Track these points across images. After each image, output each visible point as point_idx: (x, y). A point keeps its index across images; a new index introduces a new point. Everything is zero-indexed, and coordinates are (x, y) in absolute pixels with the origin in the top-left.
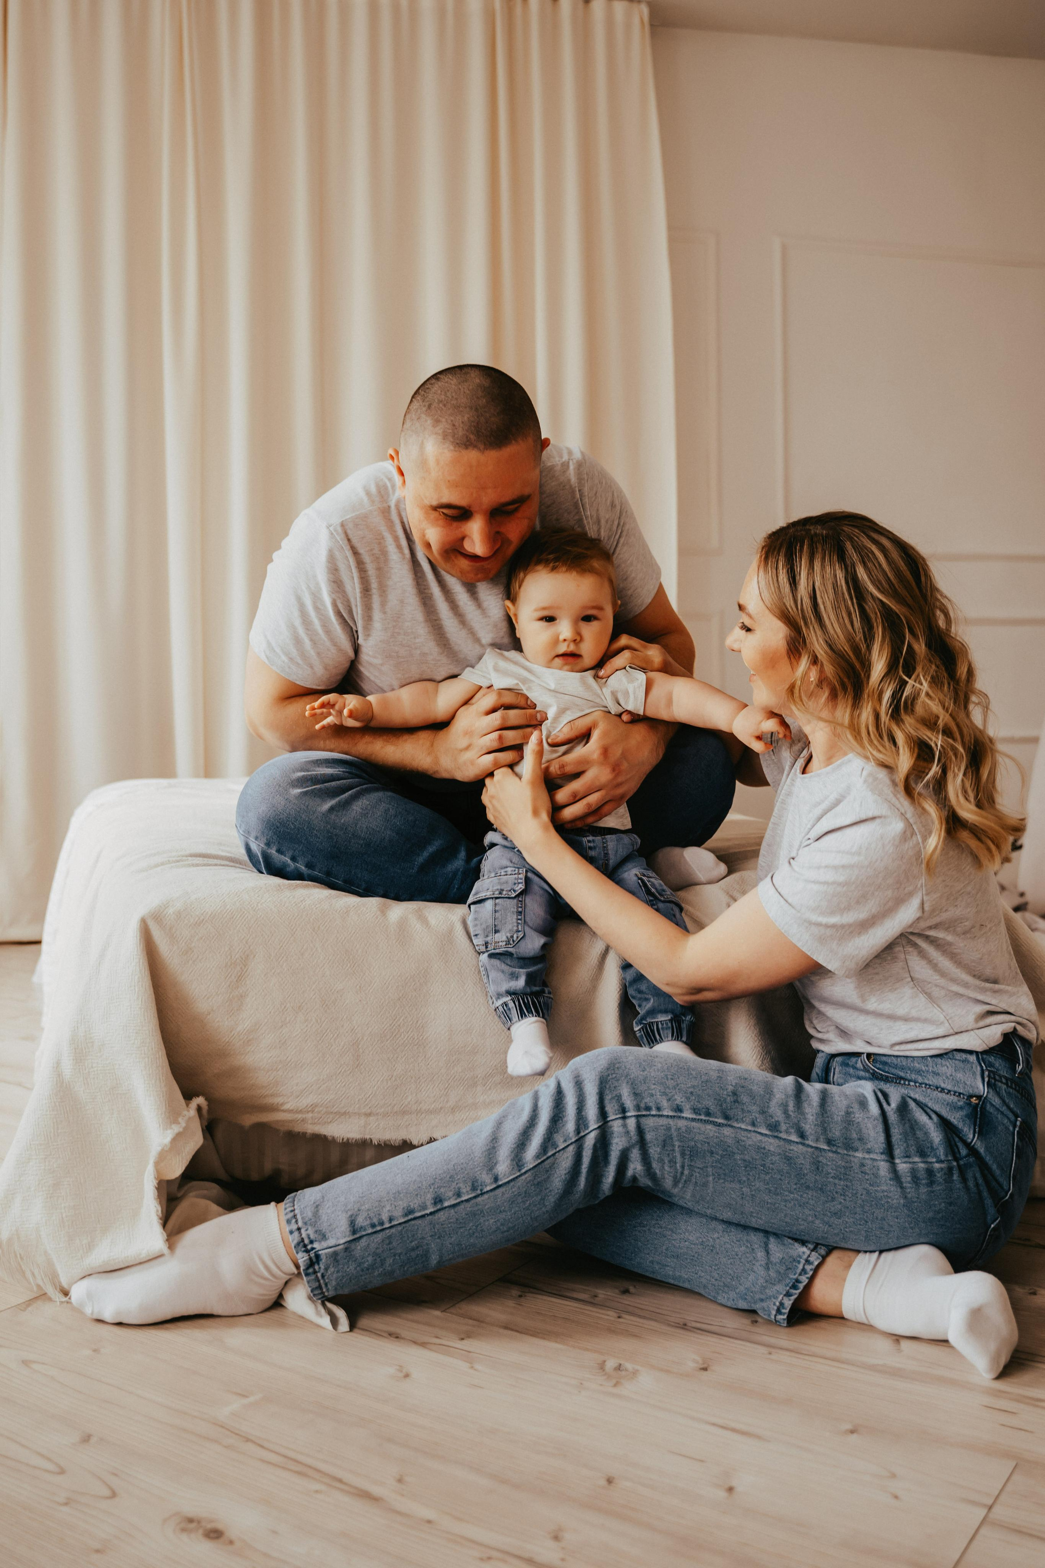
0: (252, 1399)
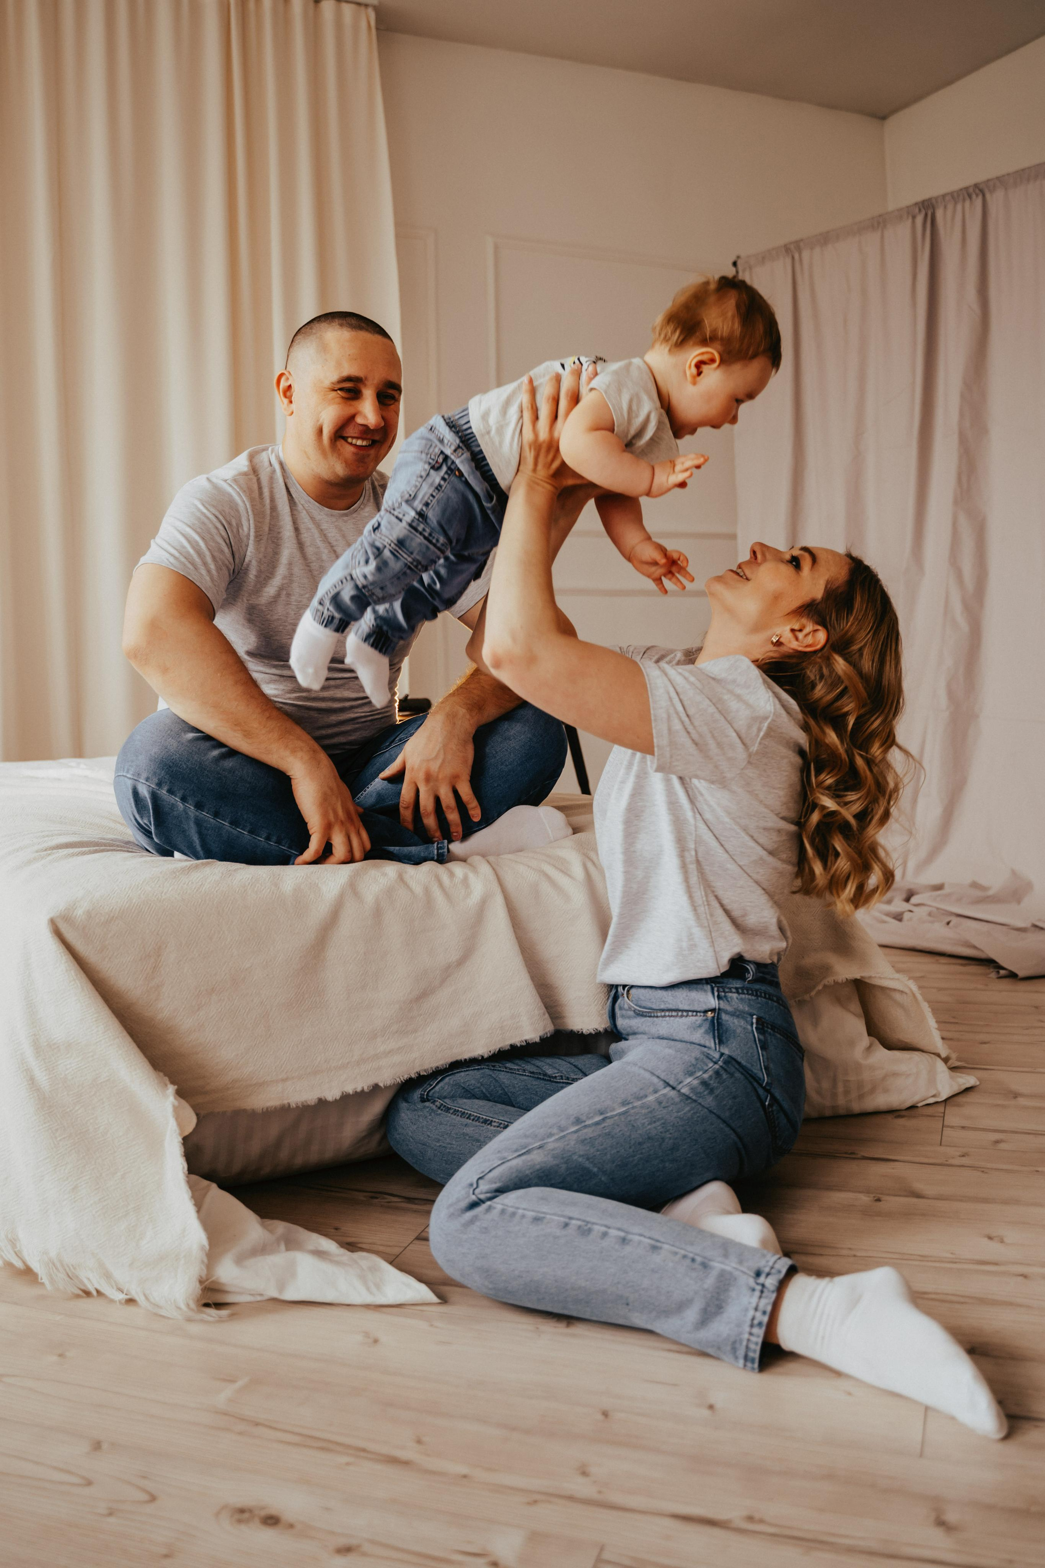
0: (239, 1384)
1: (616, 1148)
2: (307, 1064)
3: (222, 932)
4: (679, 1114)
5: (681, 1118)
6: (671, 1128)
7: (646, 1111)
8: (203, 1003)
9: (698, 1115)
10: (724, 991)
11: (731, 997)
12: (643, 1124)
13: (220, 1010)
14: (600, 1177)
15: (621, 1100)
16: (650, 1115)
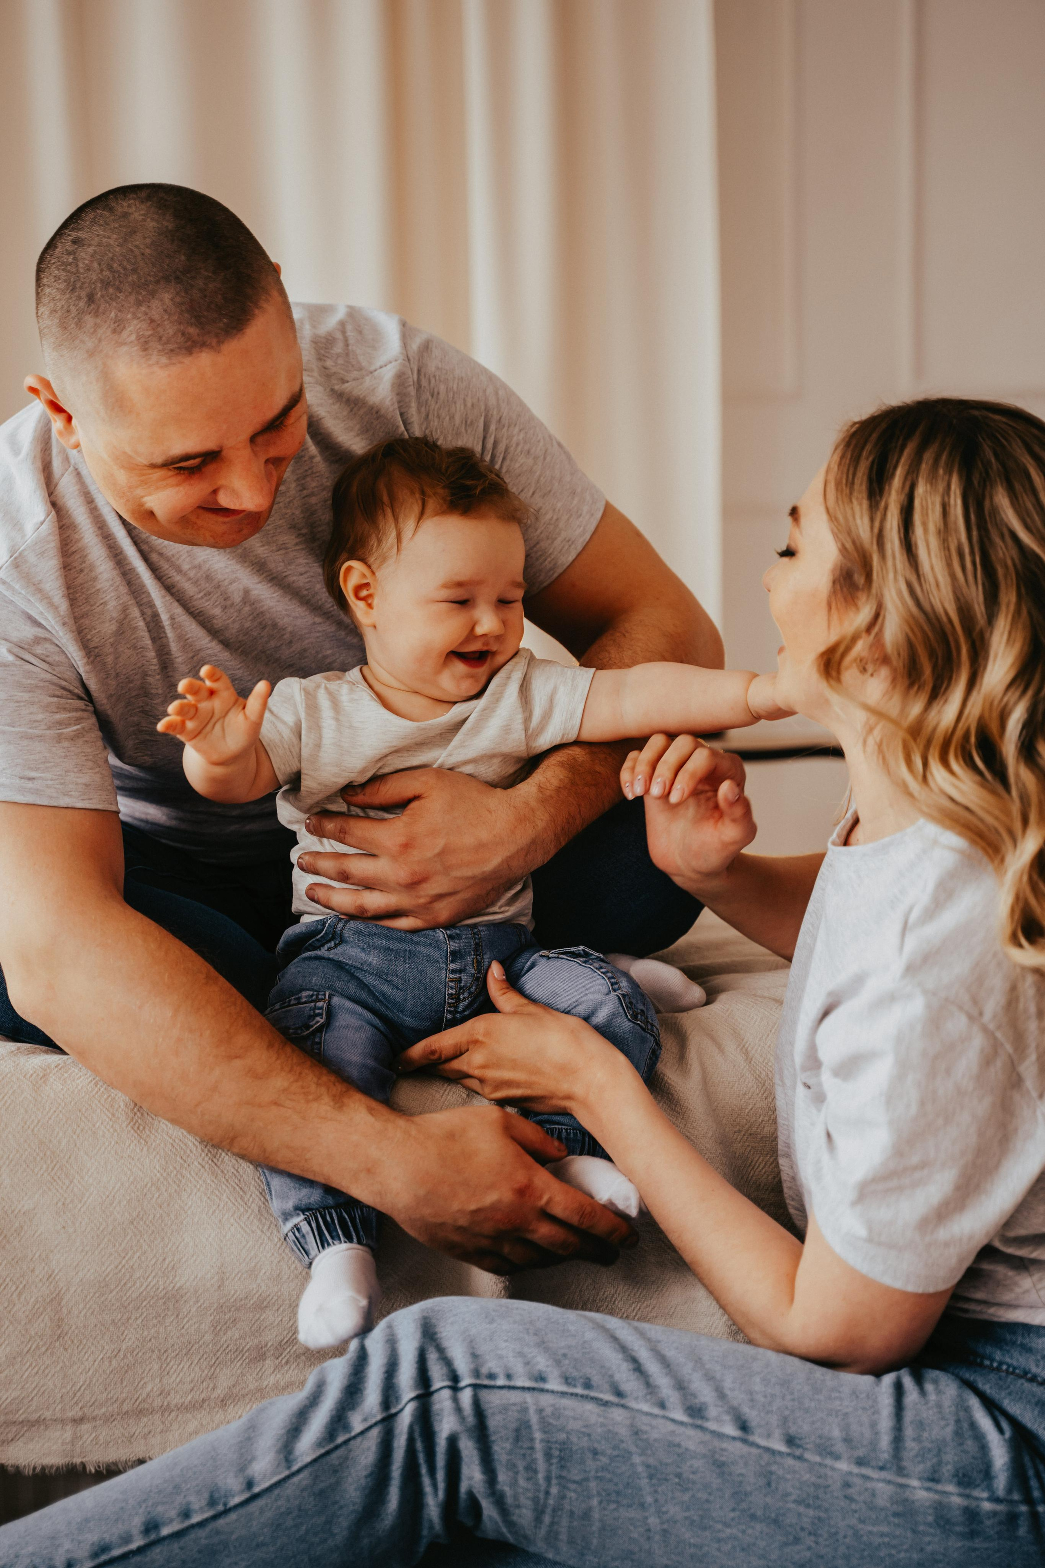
1: (710, 1494)
2: (124, 1395)
4: (860, 1526)
5: (856, 1535)
6: (826, 1536)
7: (813, 1479)
9: (893, 1552)
12: (787, 1495)
14: (647, 1514)
15: (793, 1430)
16: (812, 1489)
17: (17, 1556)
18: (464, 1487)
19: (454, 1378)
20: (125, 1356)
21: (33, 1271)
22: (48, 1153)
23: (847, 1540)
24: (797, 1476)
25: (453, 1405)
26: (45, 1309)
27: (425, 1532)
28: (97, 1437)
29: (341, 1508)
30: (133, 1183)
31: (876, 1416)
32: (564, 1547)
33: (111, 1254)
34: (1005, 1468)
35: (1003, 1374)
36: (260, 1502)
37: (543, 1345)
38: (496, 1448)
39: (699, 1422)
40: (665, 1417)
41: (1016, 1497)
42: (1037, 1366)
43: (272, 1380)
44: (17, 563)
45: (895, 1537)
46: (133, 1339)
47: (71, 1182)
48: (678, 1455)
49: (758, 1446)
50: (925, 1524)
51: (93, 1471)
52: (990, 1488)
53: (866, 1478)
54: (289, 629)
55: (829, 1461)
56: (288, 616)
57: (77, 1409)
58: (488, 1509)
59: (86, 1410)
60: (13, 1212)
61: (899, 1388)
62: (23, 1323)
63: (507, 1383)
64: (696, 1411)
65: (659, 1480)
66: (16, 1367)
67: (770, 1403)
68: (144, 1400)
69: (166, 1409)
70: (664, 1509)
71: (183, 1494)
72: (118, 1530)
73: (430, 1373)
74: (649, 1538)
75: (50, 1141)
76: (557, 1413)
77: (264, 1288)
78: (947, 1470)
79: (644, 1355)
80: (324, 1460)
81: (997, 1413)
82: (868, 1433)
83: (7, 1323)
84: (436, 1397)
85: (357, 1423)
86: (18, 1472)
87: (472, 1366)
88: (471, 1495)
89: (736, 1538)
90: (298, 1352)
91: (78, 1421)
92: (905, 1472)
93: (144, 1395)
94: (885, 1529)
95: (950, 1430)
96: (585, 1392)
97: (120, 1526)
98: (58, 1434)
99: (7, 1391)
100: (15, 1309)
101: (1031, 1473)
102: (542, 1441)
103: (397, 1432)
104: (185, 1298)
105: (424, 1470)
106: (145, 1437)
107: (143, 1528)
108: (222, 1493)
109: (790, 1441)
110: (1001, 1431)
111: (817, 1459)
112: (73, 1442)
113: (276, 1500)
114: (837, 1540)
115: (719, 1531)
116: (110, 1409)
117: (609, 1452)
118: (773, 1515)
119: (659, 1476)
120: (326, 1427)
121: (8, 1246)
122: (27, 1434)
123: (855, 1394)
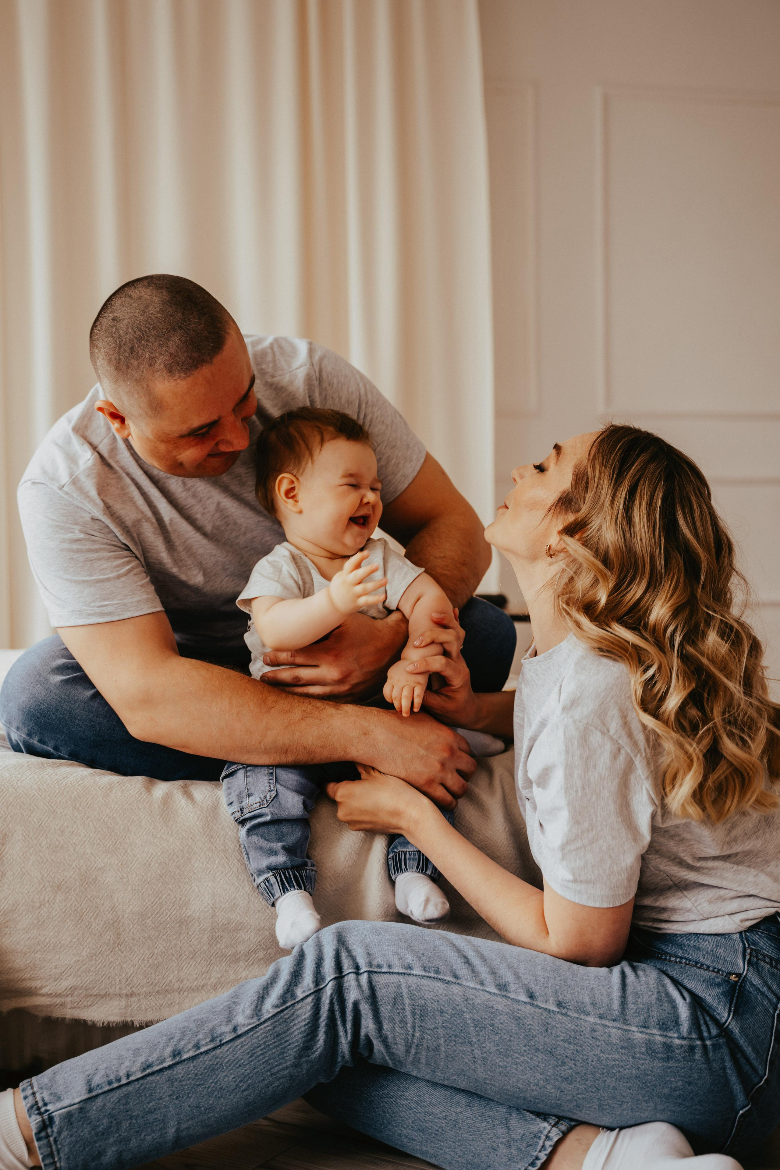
2: (156, 981)
3: (75, 826)
8: (46, 899)
10: (757, 957)
11: (762, 967)
13: (64, 910)
15: (561, 998)
16: (573, 1033)
17: (97, 1069)
18: (363, 1032)
19: (357, 967)
20: (157, 957)
21: (103, 904)
22: (113, 834)
23: (594, 1063)
24: (564, 1025)
25: (357, 983)
26: (110, 928)
27: (339, 1059)
28: (140, 1005)
29: (290, 1044)
30: (162, 853)
31: (611, 989)
32: (423, 1067)
33: (149, 895)
34: (687, 1019)
35: (683, 965)
36: (241, 1040)
37: (410, 948)
38: (382, 1009)
39: (505, 993)
40: (483, 990)
41: (694, 1036)
42: (704, 958)
43: (244, 974)
44: (75, 482)
45: (622, 1061)
46: (162, 947)
47: (126, 851)
48: (492, 1013)
49: (540, 1008)
50: (640, 1053)
51: (138, 1026)
52: (678, 1031)
53: (605, 1026)
54: (245, 525)
55: (583, 1017)
56: (243, 517)
57: (129, 988)
58: (378, 1045)
59: (134, 989)
60: (92, 868)
61: (623, 974)
62: (97, 935)
63: (389, 970)
64: (503, 987)
65: (480, 1028)
66: (93, 962)
67: (547, 982)
68: (168, 984)
69: (181, 990)
70: (484, 1045)
71: (195, 1035)
72: (157, 1055)
73: (342, 964)
74: (474, 1062)
75: (114, 827)
76: (419, 988)
77: (239, 918)
78: (653, 1021)
79: (471, 954)
80: (279, 1015)
81: (681, 988)
82: (606, 999)
83: (88, 935)
84: (346, 978)
85: (299, 993)
86: (94, 1025)
87: (368, 960)
88: (367, 1036)
89: (527, 1063)
90: (259, 958)
91: (130, 995)
92: (628, 1022)
93: (168, 981)
94: (616, 1056)
95: (654, 997)
96: (436, 976)
97: (158, 1053)
98: (117, 1003)
99: (87, 976)
100: (92, 927)
101: (702, 1022)
102: (409, 1005)
103: (323, 999)
104: (192, 923)
105: (339, 1022)
106: (169, 1006)
107: (171, 1054)
108: (219, 1034)
109: (559, 1004)
110: (684, 998)
111: (576, 1015)
112: (126, 1008)
113: (251, 1039)
114: (588, 1063)
115: (517, 1058)
116: (148, 989)
117: (450, 1011)
118: (549, 1049)
119: (480, 1025)
120: (280, 996)
121: (88, 889)
122: (99, 1002)
123: (597, 978)
